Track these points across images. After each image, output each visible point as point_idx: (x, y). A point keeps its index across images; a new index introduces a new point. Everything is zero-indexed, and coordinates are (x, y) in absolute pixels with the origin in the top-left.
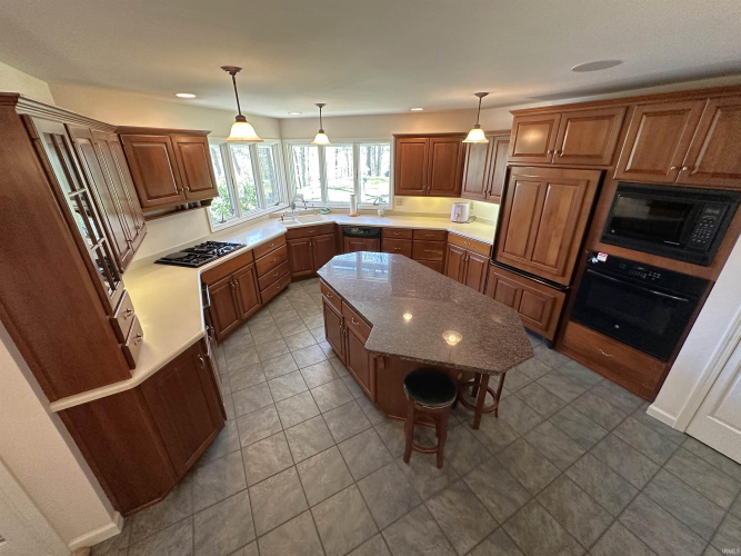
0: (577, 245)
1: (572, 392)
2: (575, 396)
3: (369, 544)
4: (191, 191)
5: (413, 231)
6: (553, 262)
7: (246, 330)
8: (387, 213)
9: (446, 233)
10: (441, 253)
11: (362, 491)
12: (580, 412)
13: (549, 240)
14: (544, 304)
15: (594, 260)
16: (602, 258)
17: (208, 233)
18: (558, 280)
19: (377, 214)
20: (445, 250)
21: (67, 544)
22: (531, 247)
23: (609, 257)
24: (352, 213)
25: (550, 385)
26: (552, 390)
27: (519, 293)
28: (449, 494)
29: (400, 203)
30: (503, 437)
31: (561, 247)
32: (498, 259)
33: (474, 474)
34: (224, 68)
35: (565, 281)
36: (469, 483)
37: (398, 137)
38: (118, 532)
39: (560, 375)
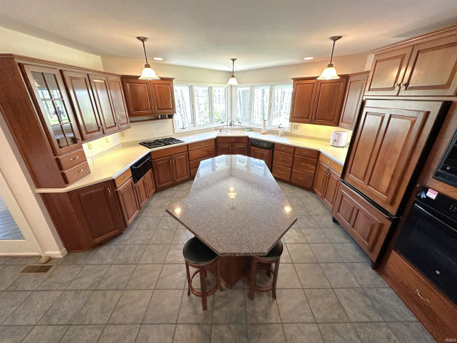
0: (408, 177)
1: (365, 315)
2: (365, 319)
3: (131, 326)
4: (159, 109)
5: (295, 148)
6: (385, 189)
7: (176, 188)
8: (286, 134)
9: (319, 153)
10: (314, 167)
11: (153, 296)
12: (358, 336)
13: (384, 168)
14: (372, 227)
15: (423, 196)
16: (432, 195)
17: (172, 133)
18: (388, 208)
19: (278, 134)
20: (316, 166)
21: (44, 252)
22: (369, 173)
23: (440, 195)
24: (263, 132)
25: (347, 298)
26: (344, 303)
27: (355, 212)
28: (195, 329)
29: (296, 128)
30: (266, 315)
31: (393, 177)
32: (346, 180)
33: (223, 328)
34: (138, 38)
35: (393, 210)
36: (213, 330)
37: (295, 80)
38: (61, 257)
39: (365, 294)
